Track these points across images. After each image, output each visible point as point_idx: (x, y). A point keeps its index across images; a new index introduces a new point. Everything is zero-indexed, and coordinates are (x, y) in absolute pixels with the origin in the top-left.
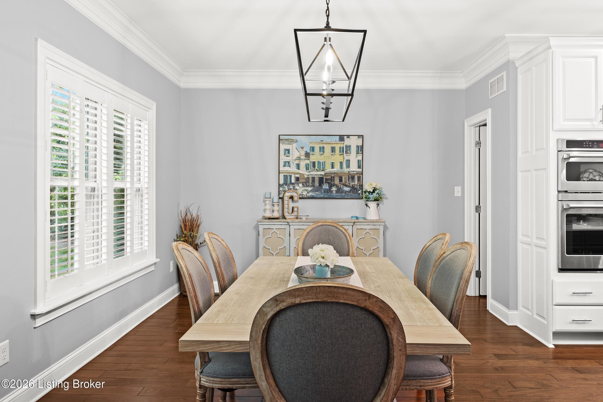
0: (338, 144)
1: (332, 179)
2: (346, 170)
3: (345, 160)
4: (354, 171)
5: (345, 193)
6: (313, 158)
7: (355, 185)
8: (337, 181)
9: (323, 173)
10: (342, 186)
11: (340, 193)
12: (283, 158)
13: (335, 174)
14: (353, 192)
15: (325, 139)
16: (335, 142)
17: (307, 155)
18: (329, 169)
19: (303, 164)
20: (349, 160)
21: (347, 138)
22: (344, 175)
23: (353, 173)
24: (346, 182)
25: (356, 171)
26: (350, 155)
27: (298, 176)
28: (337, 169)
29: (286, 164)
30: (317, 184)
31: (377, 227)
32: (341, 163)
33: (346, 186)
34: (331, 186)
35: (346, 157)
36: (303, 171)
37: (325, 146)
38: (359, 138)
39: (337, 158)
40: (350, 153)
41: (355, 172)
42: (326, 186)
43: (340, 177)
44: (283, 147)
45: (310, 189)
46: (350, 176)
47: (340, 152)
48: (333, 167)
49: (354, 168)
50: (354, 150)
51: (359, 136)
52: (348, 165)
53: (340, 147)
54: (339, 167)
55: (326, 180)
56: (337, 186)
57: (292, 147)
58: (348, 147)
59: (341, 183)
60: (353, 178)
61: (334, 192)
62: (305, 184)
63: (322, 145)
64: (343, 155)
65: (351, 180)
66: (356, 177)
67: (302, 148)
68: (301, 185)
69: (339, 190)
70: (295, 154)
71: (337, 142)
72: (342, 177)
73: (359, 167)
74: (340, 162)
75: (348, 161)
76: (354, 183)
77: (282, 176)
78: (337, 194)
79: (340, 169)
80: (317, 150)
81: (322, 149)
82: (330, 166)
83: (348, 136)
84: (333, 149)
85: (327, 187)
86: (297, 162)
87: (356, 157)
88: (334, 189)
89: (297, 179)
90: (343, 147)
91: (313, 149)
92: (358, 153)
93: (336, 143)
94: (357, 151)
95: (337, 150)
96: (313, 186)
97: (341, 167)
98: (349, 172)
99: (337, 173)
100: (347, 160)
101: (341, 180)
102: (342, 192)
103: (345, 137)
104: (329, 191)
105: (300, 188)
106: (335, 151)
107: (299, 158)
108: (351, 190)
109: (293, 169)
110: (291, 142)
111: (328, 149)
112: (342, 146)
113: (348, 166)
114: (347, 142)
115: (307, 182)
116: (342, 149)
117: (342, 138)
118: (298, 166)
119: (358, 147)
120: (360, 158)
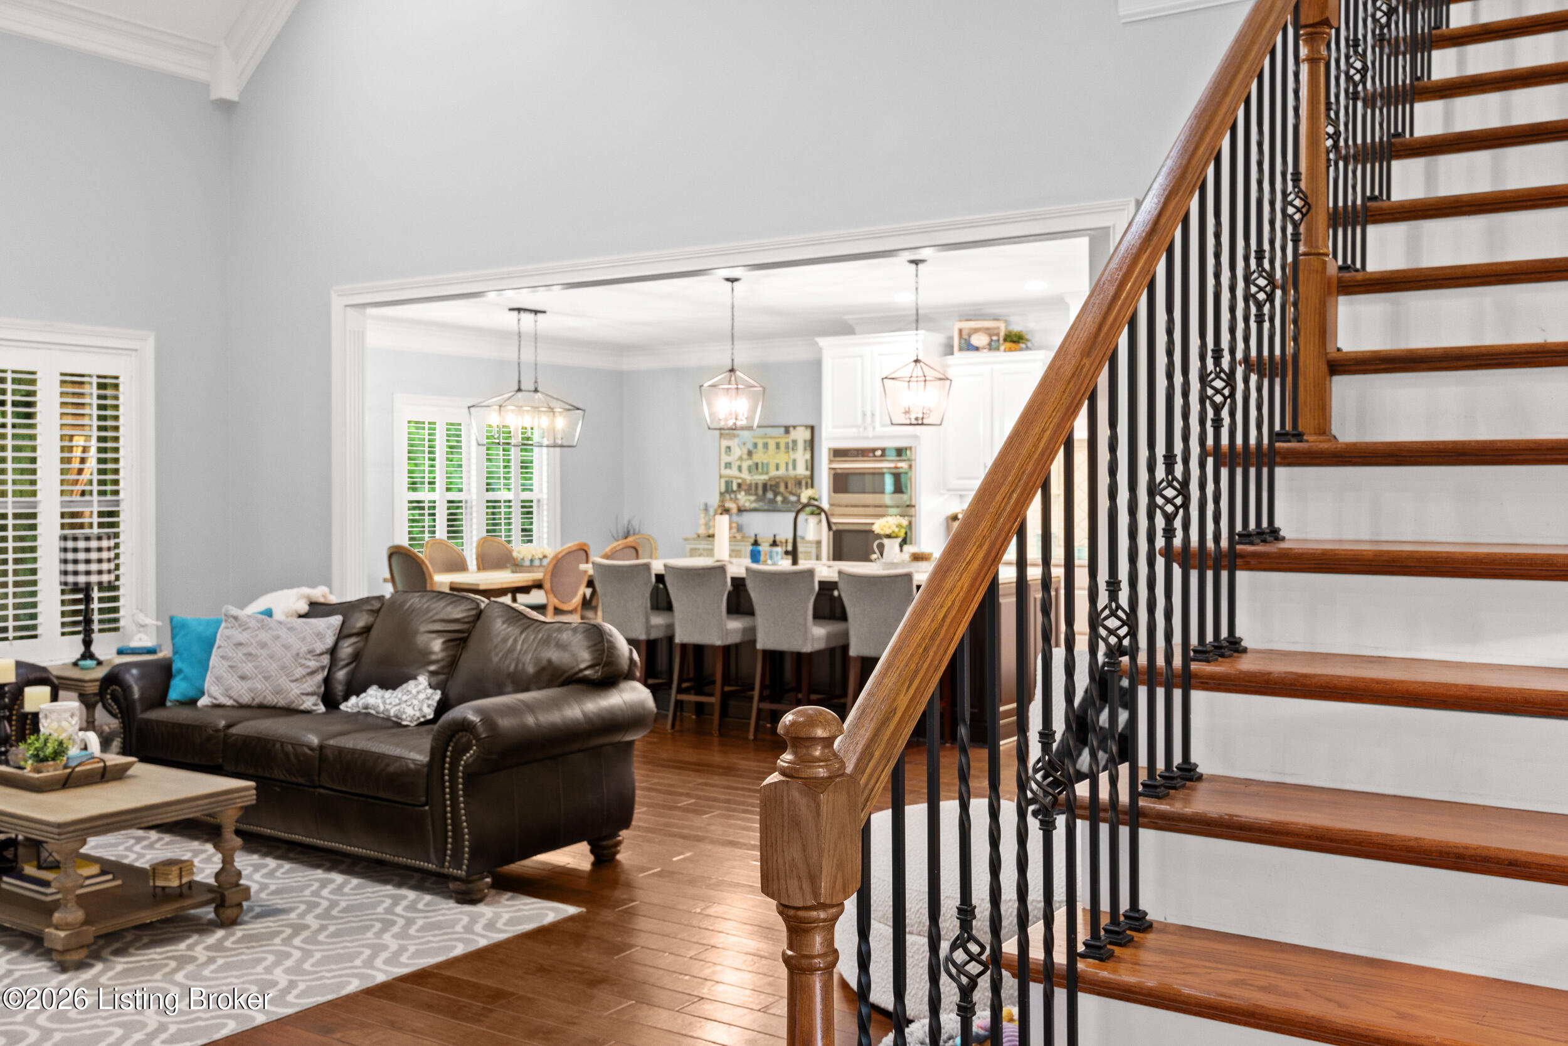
0: (783, 439)
1: (777, 485)
2: (792, 473)
3: (791, 460)
4: (801, 475)
6: (758, 457)
7: (801, 493)
8: (782, 489)
9: (765, 477)
10: (787, 495)
12: (726, 459)
13: (780, 479)
15: (769, 431)
16: (780, 436)
17: (750, 453)
18: (773, 473)
19: (745, 465)
20: (796, 460)
21: (793, 429)
22: (790, 480)
24: (792, 489)
25: (804, 475)
26: (796, 453)
27: (740, 481)
28: (782, 472)
29: (728, 465)
30: (760, 492)
31: (809, 550)
32: (787, 464)
34: (776, 494)
35: (792, 456)
36: (745, 475)
37: (770, 441)
38: (807, 429)
39: (782, 458)
40: (797, 450)
42: (770, 495)
43: (785, 483)
44: (724, 444)
45: (753, 498)
46: (796, 480)
47: (785, 449)
48: (777, 469)
49: (802, 471)
50: (801, 445)
51: (807, 427)
53: (786, 443)
54: (785, 469)
55: (771, 486)
56: (782, 495)
57: (734, 443)
58: (795, 442)
59: (787, 490)
60: (800, 483)
61: (779, 503)
62: (748, 492)
63: (765, 440)
64: (788, 454)
65: (797, 486)
66: (804, 482)
67: (744, 444)
68: (743, 493)
69: (785, 501)
70: (737, 452)
71: (782, 436)
72: (787, 483)
73: (807, 469)
74: (786, 462)
75: (794, 461)
76: (800, 491)
77: (723, 481)
79: (786, 471)
80: (760, 446)
81: (766, 445)
82: (774, 468)
83: (794, 427)
84: (778, 446)
85: (772, 496)
86: (738, 463)
87: (804, 454)
88: (779, 498)
89: (739, 485)
90: (789, 442)
91: (755, 445)
92: (805, 449)
94: (804, 447)
95: (782, 446)
96: (756, 494)
97: (787, 469)
98: (795, 475)
99: (782, 478)
101: (786, 487)
103: (791, 429)
104: (774, 501)
105: (744, 499)
106: (780, 448)
107: (741, 458)
109: (733, 472)
110: (731, 437)
111: (772, 446)
112: (786, 440)
113: (794, 468)
114: (794, 434)
115: (750, 489)
116: (787, 445)
117: (787, 430)
118: (740, 469)
119: (805, 441)
120: (808, 456)
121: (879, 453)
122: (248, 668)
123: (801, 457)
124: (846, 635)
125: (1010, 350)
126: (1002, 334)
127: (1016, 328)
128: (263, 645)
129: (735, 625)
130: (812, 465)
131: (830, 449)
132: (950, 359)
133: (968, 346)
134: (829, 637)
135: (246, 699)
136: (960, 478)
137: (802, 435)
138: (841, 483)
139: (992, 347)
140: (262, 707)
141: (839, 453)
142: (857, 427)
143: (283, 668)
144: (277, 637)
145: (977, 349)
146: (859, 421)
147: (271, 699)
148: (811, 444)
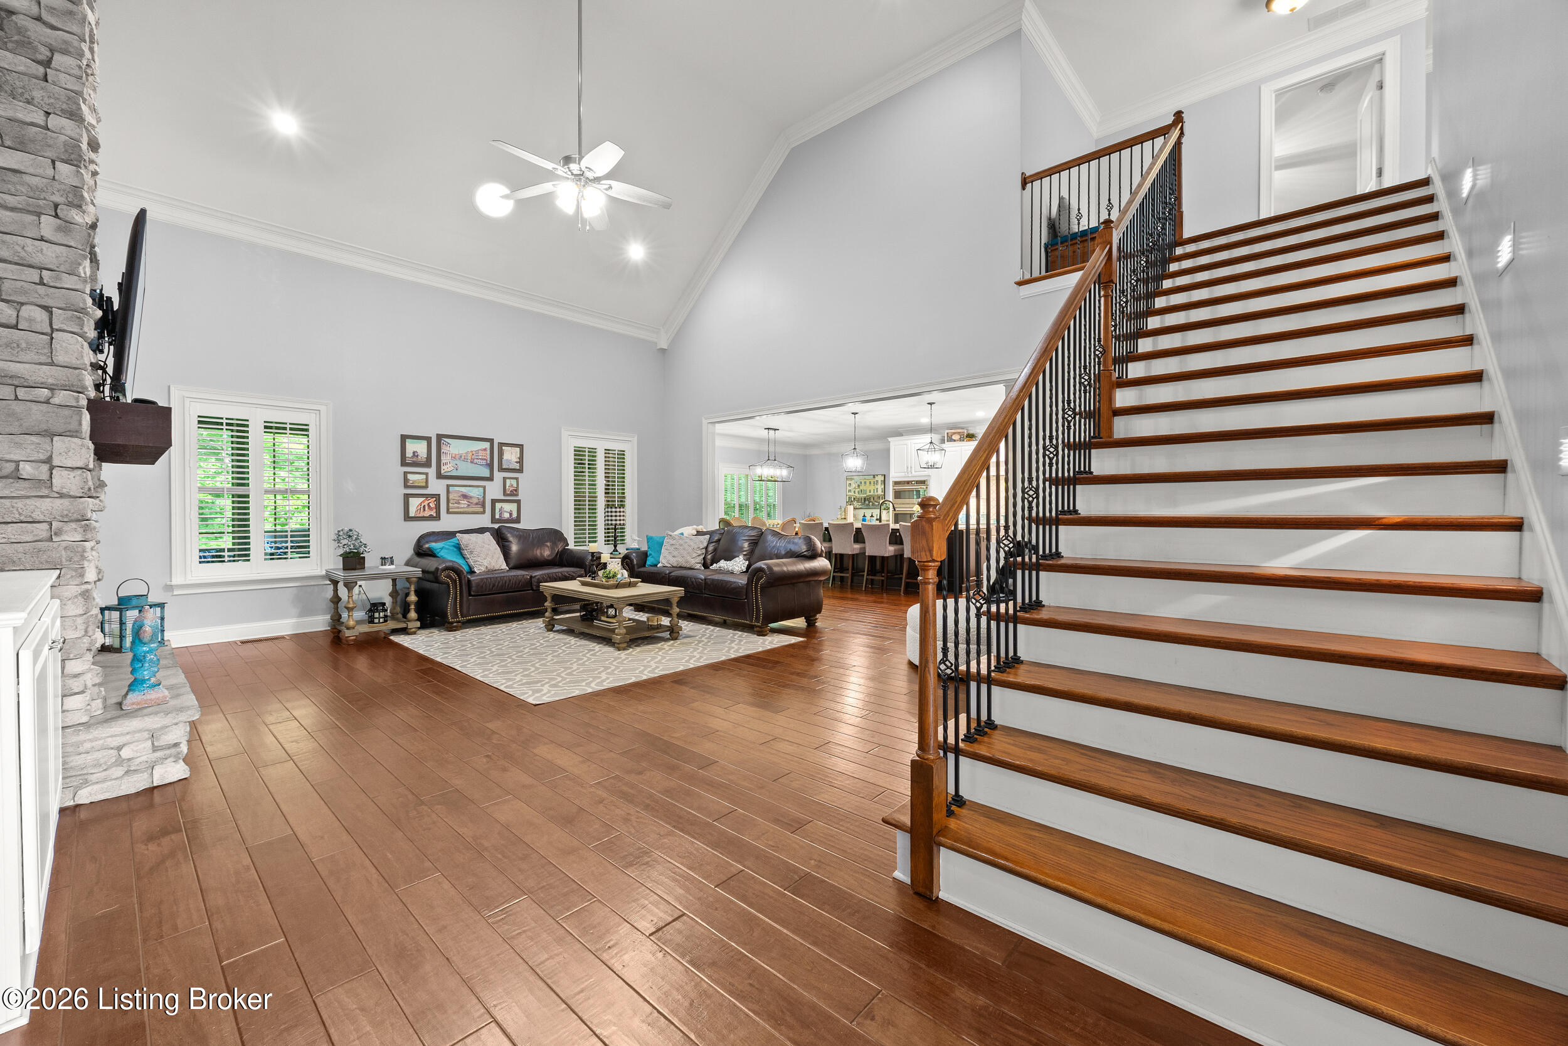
1: (870, 498)
2: (876, 493)
6: (861, 488)
8: (872, 500)
9: (865, 495)
12: (848, 488)
15: (867, 477)
17: (859, 486)
18: (868, 494)
19: (857, 491)
28: (872, 493)
29: (850, 491)
32: (874, 490)
34: (869, 502)
35: (877, 486)
36: (857, 495)
39: (872, 487)
42: (867, 502)
44: (848, 482)
45: (861, 503)
48: (870, 492)
49: (880, 492)
50: (881, 482)
51: (883, 474)
55: (867, 499)
56: (872, 502)
57: (852, 482)
58: (877, 481)
61: (872, 505)
62: (858, 501)
63: (866, 481)
67: (857, 482)
68: (856, 502)
70: (853, 486)
75: (878, 488)
77: (848, 497)
80: (863, 483)
81: (865, 483)
83: (878, 474)
84: (870, 483)
86: (854, 490)
89: (855, 498)
91: (861, 483)
95: (873, 483)
96: (863, 501)
97: (874, 492)
101: (874, 499)
103: (876, 476)
104: (868, 505)
105: (856, 504)
107: (855, 488)
109: (852, 493)
110: (852, 479)
111: (868, 483)
112: (874, 481)
113: (878, 491)
114: (877, 478)
115: (858, 500)
117: (874, 477)
118: (854, 492)
119: (882, 480)
120: (883, 485)
121: (913, 482)
122: (675, 553)
123: (880, 487)
124: (903, 550)
125: (969, 441)
126: (963, 434)
127: (971, 432)
128: (681, 545)
129: (857, 546)
130: (884, 490)
131: (893, 482)
132: (943, 444)
133: (950, 440)
134: (895, 550)
135: (675, 565)
137: (880, 478)
138: (898, 495)
139: (961, 440)
140: (681, 567)
141: (896, 483)
142: (905, 473)
143: (689, 553)
144: (686, 542)
146: (906, 471)
147: (685, 565)
148: (884, 482)
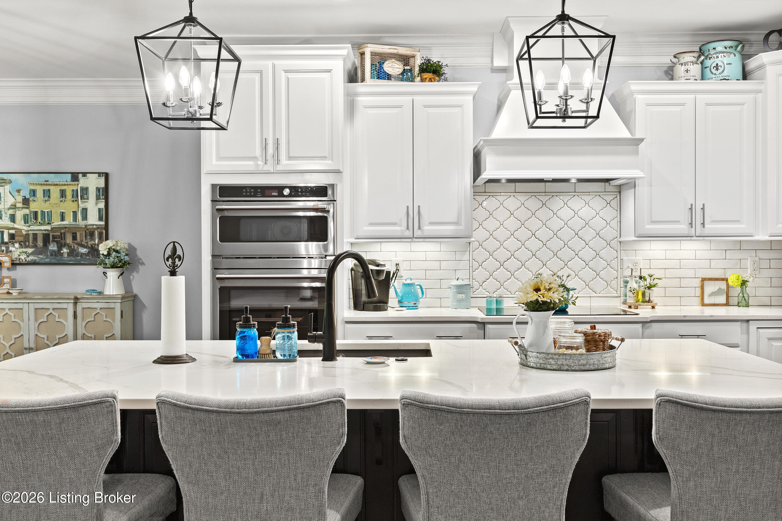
0: (69, 186)
1: (63, 236)
2: (81, 222)
3: (80, 209)
4: (93, 225)
5: (81, 256)
6: (34, 206)
7: (95, 244)
8: (69, 240)
9: (48, 228)
10: (76, 246)
11: (73, 256)
13: (67, 229)
14: (93, 255)
15: (52, 178)
16: (66, 183)
17: (26, 202)
18: (57, 222)
19: (19, 215)
20: (86, 209)
21: (82, 176)
22: (79, 231)
23: (91, 227)
24: (82, 241)
25: (96, 225)
26: (87, 202)
27: (12, 232)
28: (68, 221)
30: (40, 243)
32: (75, 213)
33: (83, 246)
34: (60, 247)
35: (82, 205)
36: (20, 224)
37: (52, 188)
38: (99, 176)
39: (69, 207)
40: (88, 199)
41: (95, 227)
42: (53, 247)
43: (73, 233)
45: (30, 250)
46: (87, 231)
47: (73, 197)
48: (63, 219)
49: (93, 220)
50: (92, 194)
51: (100, 174)
52: (84, 216)
53: (73, 190)
54: (72, 218)
55: (54, 237)
56: (69, 247)
57: (4, 190)
58: (85, 190)
59: (76, 241)
60: (92, 234)
61: (66, 255)
62: (24, 244)
63: (46, 188)
64: (76, 202)
65: (88, 237)
66: (96, 232)
67: (18, 191)
68: (17, 245)
69: (72, 253)
70: (8, 200)
71: (69, 183)
72: (76, 233)
73: (100, 219)
74: (73, 212)
75: (85, 211)
76: (93, 242)
78: (69, 259)
79: (73, 221)
80: (40, 193)
81: (47, 193)
82: (59, 218)
83: (84, 174)
84: (63, 194)
85: (55, 248)
86: (11, 212)
87: (97, 204)
88: (65, 250)
89: (12, 237)
90: (77, 190)
91: (33, 193)
92: (98, 198)
93: (67, 185)
94: (97, 195)
95: (69, 194)
96: (35, 246)
97: (75, 219)
98: (86, 226)
99: (69, 228)
100: (83, 209)
101: (74, 238)
102: (77, 255)
103: (80, 175)
104: (58, 253)
106: (65, 196)
107: (13, 207)
108: (89, 252)
109: (6, 221)
110: (2, 182)
111: (55, 192)
112: (75, 188)
113: (85, 218)
114: (83, 182)
115: (26, 240)
116: (75, 194)
117: (75, 177)
118: (12, 218)
119: (98, 189)
120: (102, 205)
121: (286, 192)
123: (93, 205)
126: (418, 62)
127: (434, 57)
131: (214, 186)
132: (359, 87)
133: (379, 74)
136: (371, 224)
137: (93, 183)
139: (406, 76)
141: (227, 192)
142: (255, 158)
145: (389, 77)
146: (258, 152)
